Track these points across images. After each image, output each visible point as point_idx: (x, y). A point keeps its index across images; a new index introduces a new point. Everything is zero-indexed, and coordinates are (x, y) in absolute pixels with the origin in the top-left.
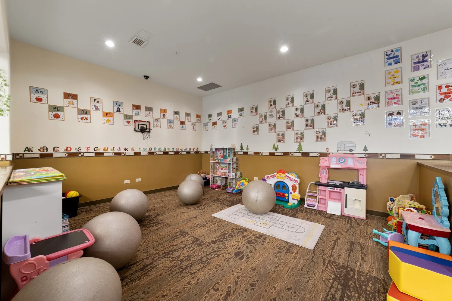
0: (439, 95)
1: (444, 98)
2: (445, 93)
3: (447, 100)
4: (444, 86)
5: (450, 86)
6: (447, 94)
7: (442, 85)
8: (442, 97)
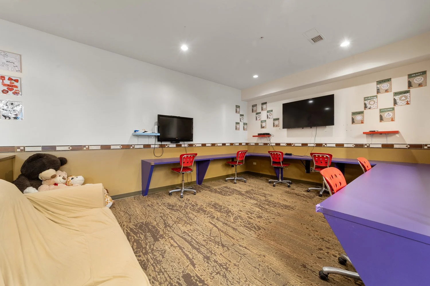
0: (2, 85)
1: (7, 90)
2: (8, 85)
3: (10, 93)
4: (7, 78)
5: (12, 80)
6: (10, 86)
7: (6, 76)
8: (5, 88)
